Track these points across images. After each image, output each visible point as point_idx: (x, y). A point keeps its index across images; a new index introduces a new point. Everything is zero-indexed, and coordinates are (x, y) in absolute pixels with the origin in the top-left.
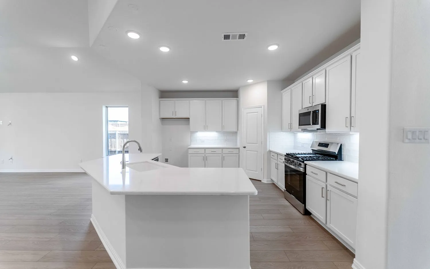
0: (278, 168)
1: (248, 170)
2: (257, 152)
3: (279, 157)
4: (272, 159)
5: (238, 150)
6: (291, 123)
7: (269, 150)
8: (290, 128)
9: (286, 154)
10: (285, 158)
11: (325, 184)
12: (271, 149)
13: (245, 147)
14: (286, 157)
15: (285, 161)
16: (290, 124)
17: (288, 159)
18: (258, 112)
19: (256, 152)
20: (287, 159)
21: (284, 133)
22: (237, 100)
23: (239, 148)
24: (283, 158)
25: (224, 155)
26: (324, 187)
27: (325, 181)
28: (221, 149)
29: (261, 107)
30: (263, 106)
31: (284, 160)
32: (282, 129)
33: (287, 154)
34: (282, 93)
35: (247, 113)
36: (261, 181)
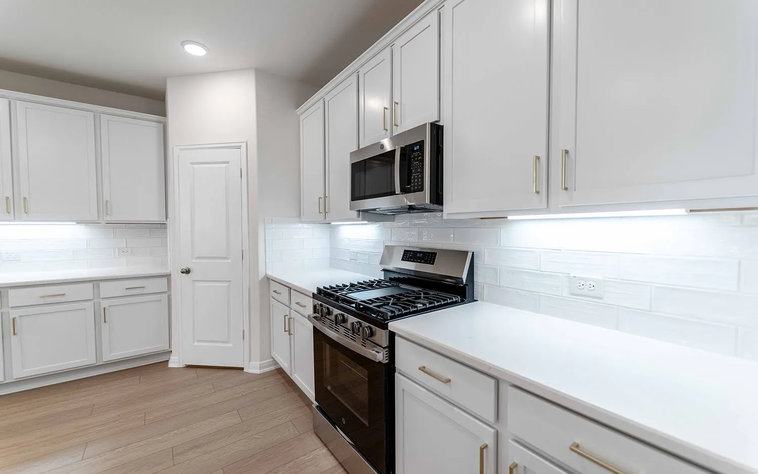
0: (292, 332)
1: (199, 341)
2: (228, 284)
3: (296, 297)
4: (273, 301)
5: (165, 280)
6: (325, 197)
7: (266, 274)
8: (322, 210)
9: (315, 292)
10: (315, 307)
11: (493, 431)
12: (270, 273)
13: (187, 272)
14: (317, 302)
15: (316, 315)
16: (322, 201)
17: (325, 310)
18: (228, 162)
19: (226, 284)
20: (322, 309)
21: (306, 226)
22: (159, 122)
23: (168, 276)
24: (310, 303)
25: (104, 304)
26: (490, 441)
27: (490, 417)
28: (91, 285)
29: (239, 147)
30: (245, 144)
31: (310, 311)
32: (300, 216)
33: (319, 290)
34: (299, 117)
35: (192, 163)
36: (243, 369)
